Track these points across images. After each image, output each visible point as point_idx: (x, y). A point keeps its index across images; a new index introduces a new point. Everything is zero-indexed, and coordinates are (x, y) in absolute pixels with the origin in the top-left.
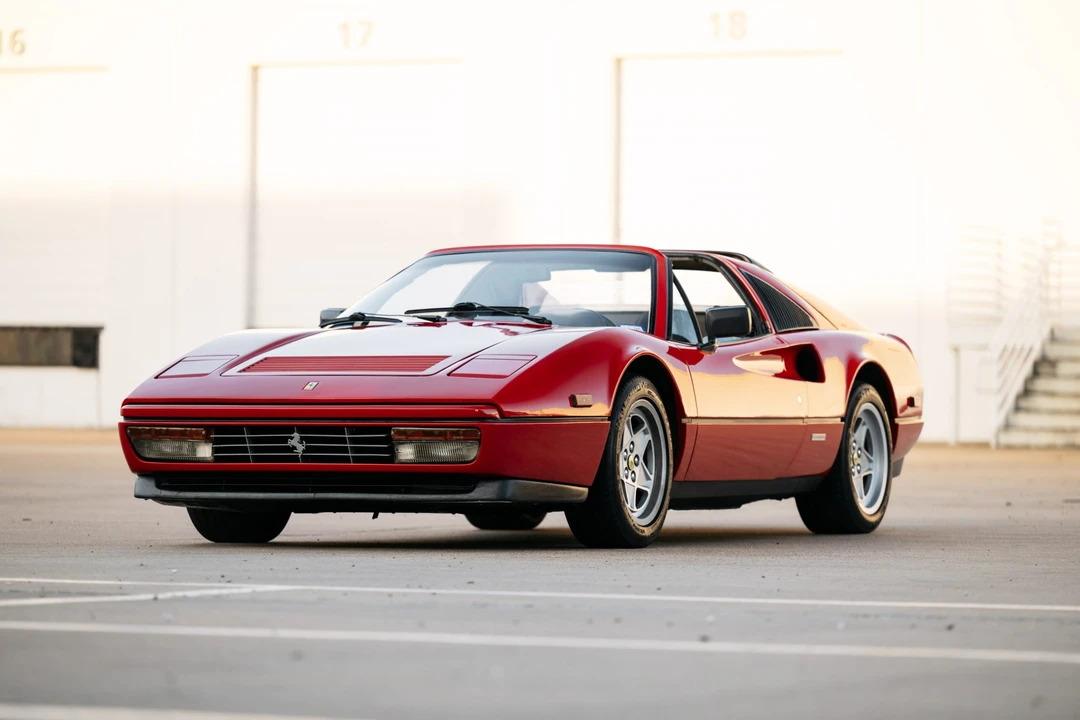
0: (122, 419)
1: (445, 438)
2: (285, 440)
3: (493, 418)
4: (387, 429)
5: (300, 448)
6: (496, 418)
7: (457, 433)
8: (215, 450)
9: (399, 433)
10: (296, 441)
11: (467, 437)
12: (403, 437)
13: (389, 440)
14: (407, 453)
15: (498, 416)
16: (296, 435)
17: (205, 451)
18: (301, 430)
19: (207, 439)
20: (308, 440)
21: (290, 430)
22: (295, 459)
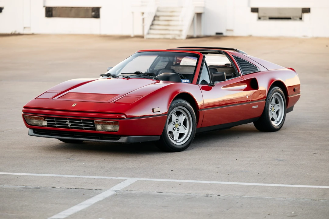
0: (23, 113)
1: (109, 124)
2: (65, 122)
3: (123, 118)
4: (93, 121)
5: (69, 125)
6: (125, 119)
7: (112, 123)
8: (48, 124)
9: (96, 122)
10: (68, 122)
11: (115, 124)
12: (97, 123)
13: (93, 124)
14: (99, 127)
15: (125, 118)
16: (68, 121)
17: (45, 123)
18: (70, 119)
19: (45, 120)
20: (71, 122)
21: (66, 119)
22: (68, 128)
